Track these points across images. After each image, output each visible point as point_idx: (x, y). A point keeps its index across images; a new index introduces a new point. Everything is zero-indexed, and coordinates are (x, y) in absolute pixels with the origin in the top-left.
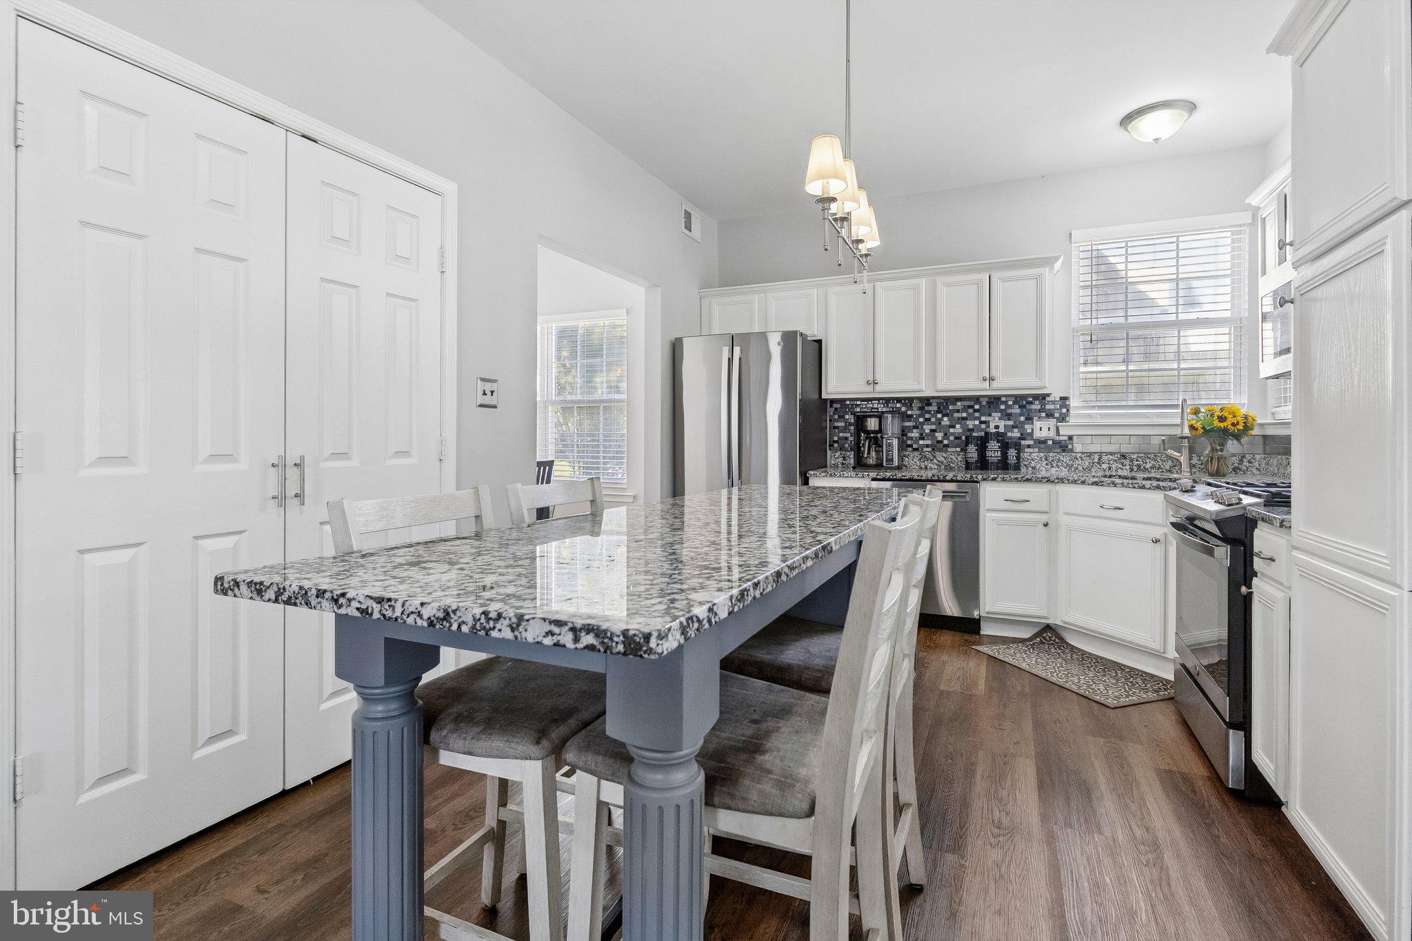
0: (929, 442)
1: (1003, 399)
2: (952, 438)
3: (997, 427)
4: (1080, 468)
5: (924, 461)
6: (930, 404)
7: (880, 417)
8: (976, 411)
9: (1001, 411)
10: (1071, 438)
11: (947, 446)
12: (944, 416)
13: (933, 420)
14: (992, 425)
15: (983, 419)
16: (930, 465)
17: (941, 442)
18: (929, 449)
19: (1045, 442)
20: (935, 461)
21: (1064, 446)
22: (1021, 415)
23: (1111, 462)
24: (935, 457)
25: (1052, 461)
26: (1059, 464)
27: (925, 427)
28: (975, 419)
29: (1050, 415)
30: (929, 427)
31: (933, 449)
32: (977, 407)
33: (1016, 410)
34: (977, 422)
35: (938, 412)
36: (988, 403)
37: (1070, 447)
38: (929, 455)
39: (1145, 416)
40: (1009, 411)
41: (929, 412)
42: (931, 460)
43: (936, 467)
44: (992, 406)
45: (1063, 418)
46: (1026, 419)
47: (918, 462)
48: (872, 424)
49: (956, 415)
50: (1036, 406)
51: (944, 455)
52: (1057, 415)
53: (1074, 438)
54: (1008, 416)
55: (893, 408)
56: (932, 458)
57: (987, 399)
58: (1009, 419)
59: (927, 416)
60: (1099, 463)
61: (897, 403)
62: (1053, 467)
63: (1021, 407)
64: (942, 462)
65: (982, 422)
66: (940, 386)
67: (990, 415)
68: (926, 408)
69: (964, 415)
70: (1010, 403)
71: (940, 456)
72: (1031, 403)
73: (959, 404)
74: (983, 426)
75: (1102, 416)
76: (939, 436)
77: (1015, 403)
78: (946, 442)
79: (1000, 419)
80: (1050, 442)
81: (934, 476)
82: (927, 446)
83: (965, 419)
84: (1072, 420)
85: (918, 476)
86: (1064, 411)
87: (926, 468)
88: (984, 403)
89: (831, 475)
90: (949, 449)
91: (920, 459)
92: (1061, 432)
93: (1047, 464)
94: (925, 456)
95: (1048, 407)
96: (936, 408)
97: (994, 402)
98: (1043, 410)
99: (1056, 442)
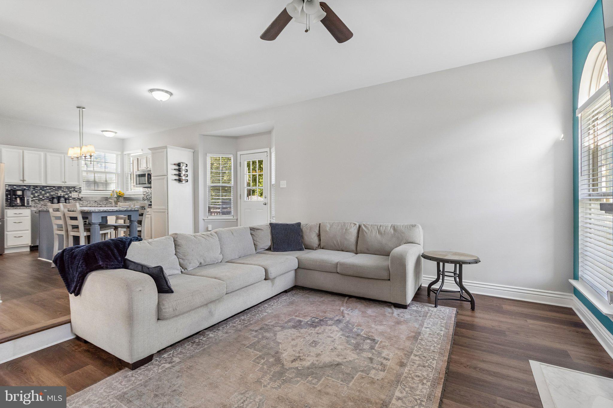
1: (62, 187)
2: (45, 197)
3: (61, 194)
5: (35, 204)
6: (37, 187)
7: (23, 191)
9: (62, 190)
10: (82, 197)
12: (42, 191)
13: (38, 192)
14: (59, 194)
15: (56, 192)
16: (38, 205)
17: (41, 198)
19: (75, 198)
21: (80, 199)
22: (68, 191)
23: (92, 203)
24: (40, 203)
26: (79, 204)
27: (35, 194)
29: (76, 192)
30: (37, 194)
31: (38, 200)
32: (54, 189)
33: (66, 190)
34: (54, 193)
37: (82, 199)
38: (38, 202)
40: (64, 190)
41: (37, 190)
45: (80, 192)
46: (70, 192)
47: (33, 204)
48: (19, 193)
49: (47, 191)
52: (78, 192)
58: (64, 192)
60: (89, 203)
63: (68, 189)
64: (43, 204)
67: (58, 191)
70: (64, 188)
72: (71, 188)
73: (48, 188)
74: (56, 194)
75: (89, 192)
77: (66, 188)
78: (43, 198)
79: (62, 192)
82: (36, 199)
83: (50, 192)
84: (82, 193)
88: (56, 188)
92: (80, 196)
94: (36, 202)
95: (76, 190)
96: (39, 189)
97: (59, 188)
98: (74, 190)
99: (78, 198)
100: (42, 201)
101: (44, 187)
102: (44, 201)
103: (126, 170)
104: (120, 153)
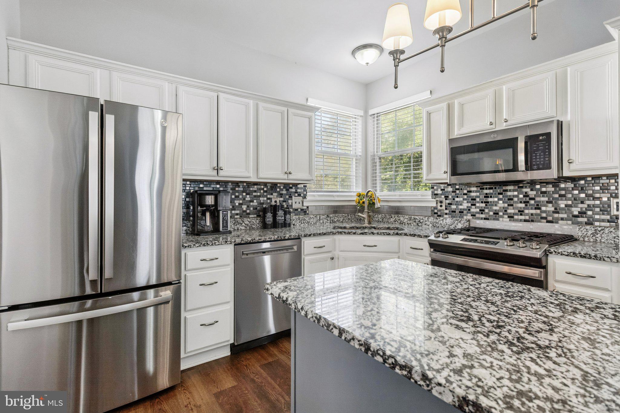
0: (238, 212)
1: (278, 185)
2: (252, 209)
3: (276, 202)
4: (313, 223)
5: (236, 225)
6: (239, 187)
7: (216, 194)
8: (265, 192)
9: (278, 192)
10: (308, 207)
11: (249, 214)
12: (247, 194)
13: (241, 197)
14: (273, 200)
15: (269, 196)
16: (240, 227)
17: (245, 211)
18: (238, 216)
19: (297, 210)
20: (243, 224)
21: (304, 212)
22: (287, 195)
23: (324, 219)
24: (243, 222)
25: (302, 220)
26: (305, 222)
27: (235, 201)
28: (264, 196)
29: (299, 195)
30: (238, 202)
31: (241, 217)
32: (265, 189)
33: (284, 192)
34: (265, 199)
35: (243, 192)
36: (271, 187)
37: (307, 212)
38: (240, 221)
39: (333, 196)
40: (281, 192)
41: (238, 191)
42: (241, 224)
43: (244, 228)
44: (273, 189)
45: (305, 197)
46: (289, 197)
47: (233, 226)
48: (210, 200)
49: (254, 194)
50: (293, 190)
51: (249, 220)
52: (302, 195)
53: (309, 207)
54: (281, 195)
55: (213, 188)
56: (241, 222)
57: (270, 185)
58: (281, 197)
59: (237, 194)
60: (319, 220)
61: (217, 184)
62: (302, 223)
63: (287, 190)
64: (248, 225)
65: (268, 199)
66: (261, 175)
67: (272, 194)
68: (237, 189)
69: (259, 194)
70: (282, 187)
71: (246, 221)
72: (291, 188)
73: (256, 187)
74: (269, 201)
75: (318, 195)
76: (244, 207)
77: (284, 187)
78: (248, 211)
79: (277, 197)
80: (299, 210)
81: (278, 237)
82: (237, 214)
83: (260, 196)
84: (308, 198)
85: (269, 238)
86: (305, 193)
87: (238, 229)
88: (269, 187)
89: (204, 245)
90: (251, 216)
91: (234, 224)
92: (304, 204)
93: (299, 222)
94: (238, 221)
95: (299, 191)
96: (242, 189)
97: (274, 186)
98: (296, 192)
99: (302, 210)
100: (246, 217)
101: (250, 184)
102: (249, 218)
103: (371, 149)
104: (361, 113)
